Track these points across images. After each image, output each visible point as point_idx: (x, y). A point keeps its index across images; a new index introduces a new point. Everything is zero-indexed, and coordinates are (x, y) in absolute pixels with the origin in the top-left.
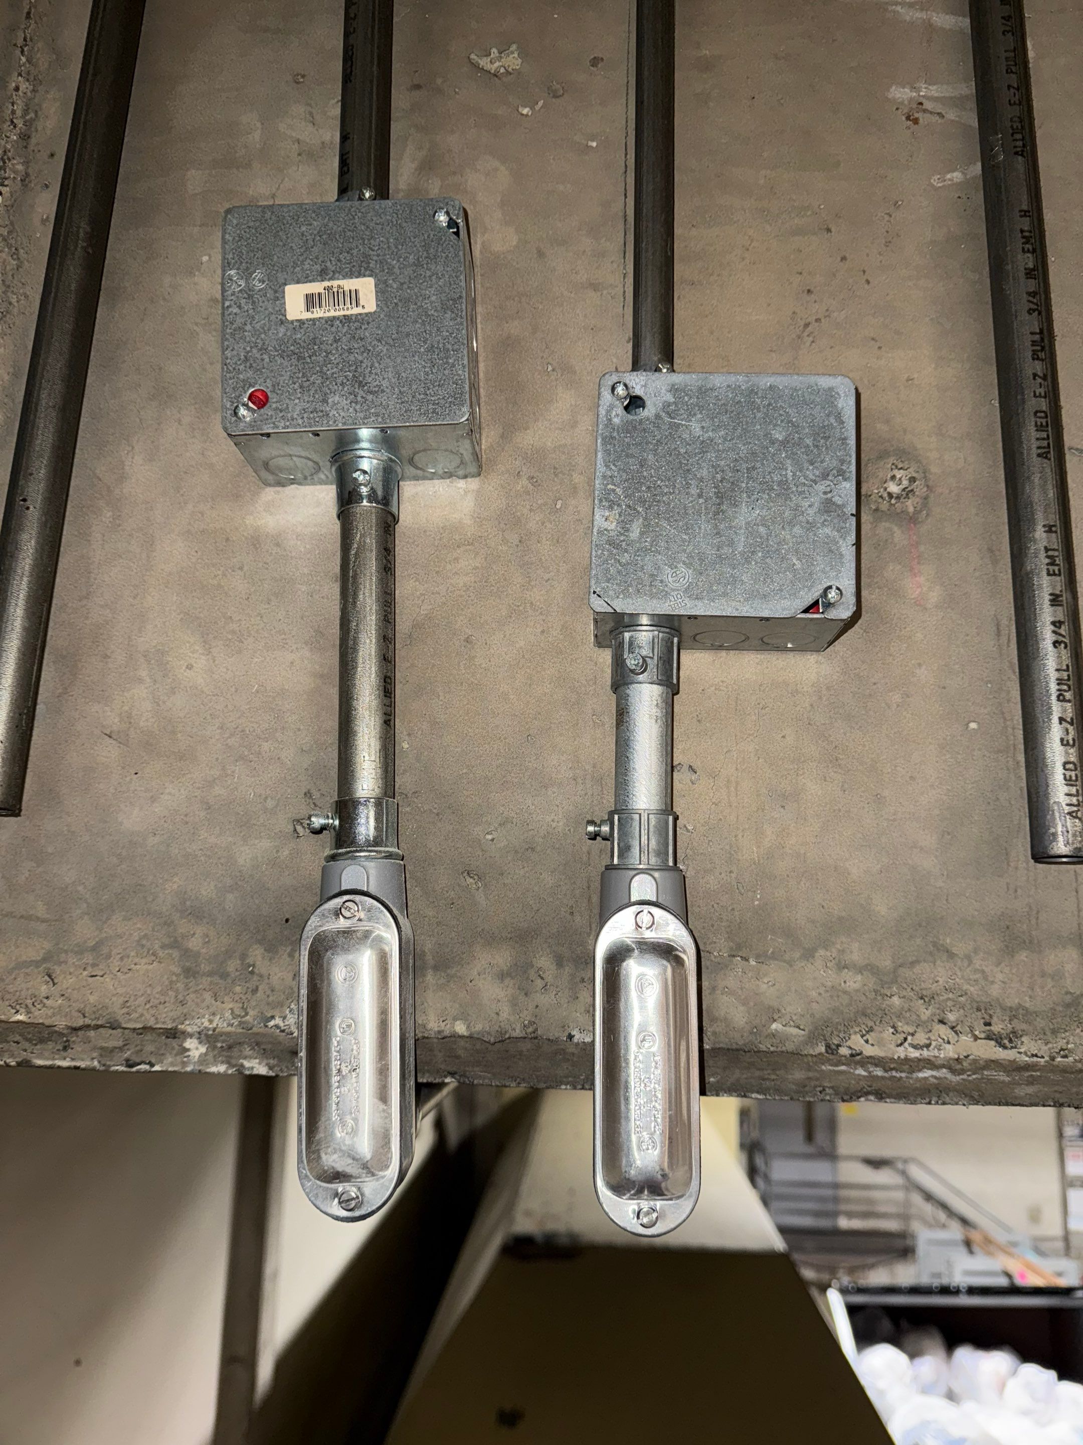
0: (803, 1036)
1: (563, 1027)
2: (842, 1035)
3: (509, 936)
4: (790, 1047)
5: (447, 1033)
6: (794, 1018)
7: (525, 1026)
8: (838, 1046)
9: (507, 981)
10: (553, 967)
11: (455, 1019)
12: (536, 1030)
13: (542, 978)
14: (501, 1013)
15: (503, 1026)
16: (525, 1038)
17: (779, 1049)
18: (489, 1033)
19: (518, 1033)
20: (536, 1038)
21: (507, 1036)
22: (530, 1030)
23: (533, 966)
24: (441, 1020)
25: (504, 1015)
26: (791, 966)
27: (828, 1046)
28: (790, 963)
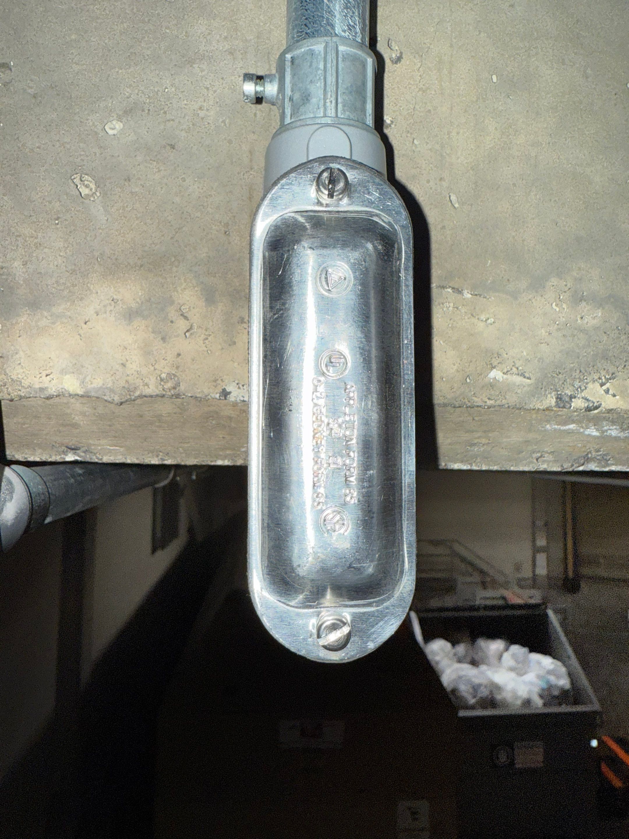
0: (529, 385)
1: (215, 381)
2: (577, 384)
3: (139, 262)
4: (512, 399)
5: (52, 391)
6: (518, 364)
7: (162, 380)
8: (571, 397)
9: (139, 323)
10: (202, 303)
11: (63, 372)
12: (178, 384)
13: (186, 318)
14: (128, 365)
15: (131, 382)
16: (163, 396)
17: (498, 402)
18: (112, 390)
19: (152, 389)
20: (177, 396)
21: (137, 393)
22: (169, 385)
23: (172, 303)
24: (44, 373)
25: (133, 367)
26: (516, 298)
27: (559, 398)
28: (515, 295)
